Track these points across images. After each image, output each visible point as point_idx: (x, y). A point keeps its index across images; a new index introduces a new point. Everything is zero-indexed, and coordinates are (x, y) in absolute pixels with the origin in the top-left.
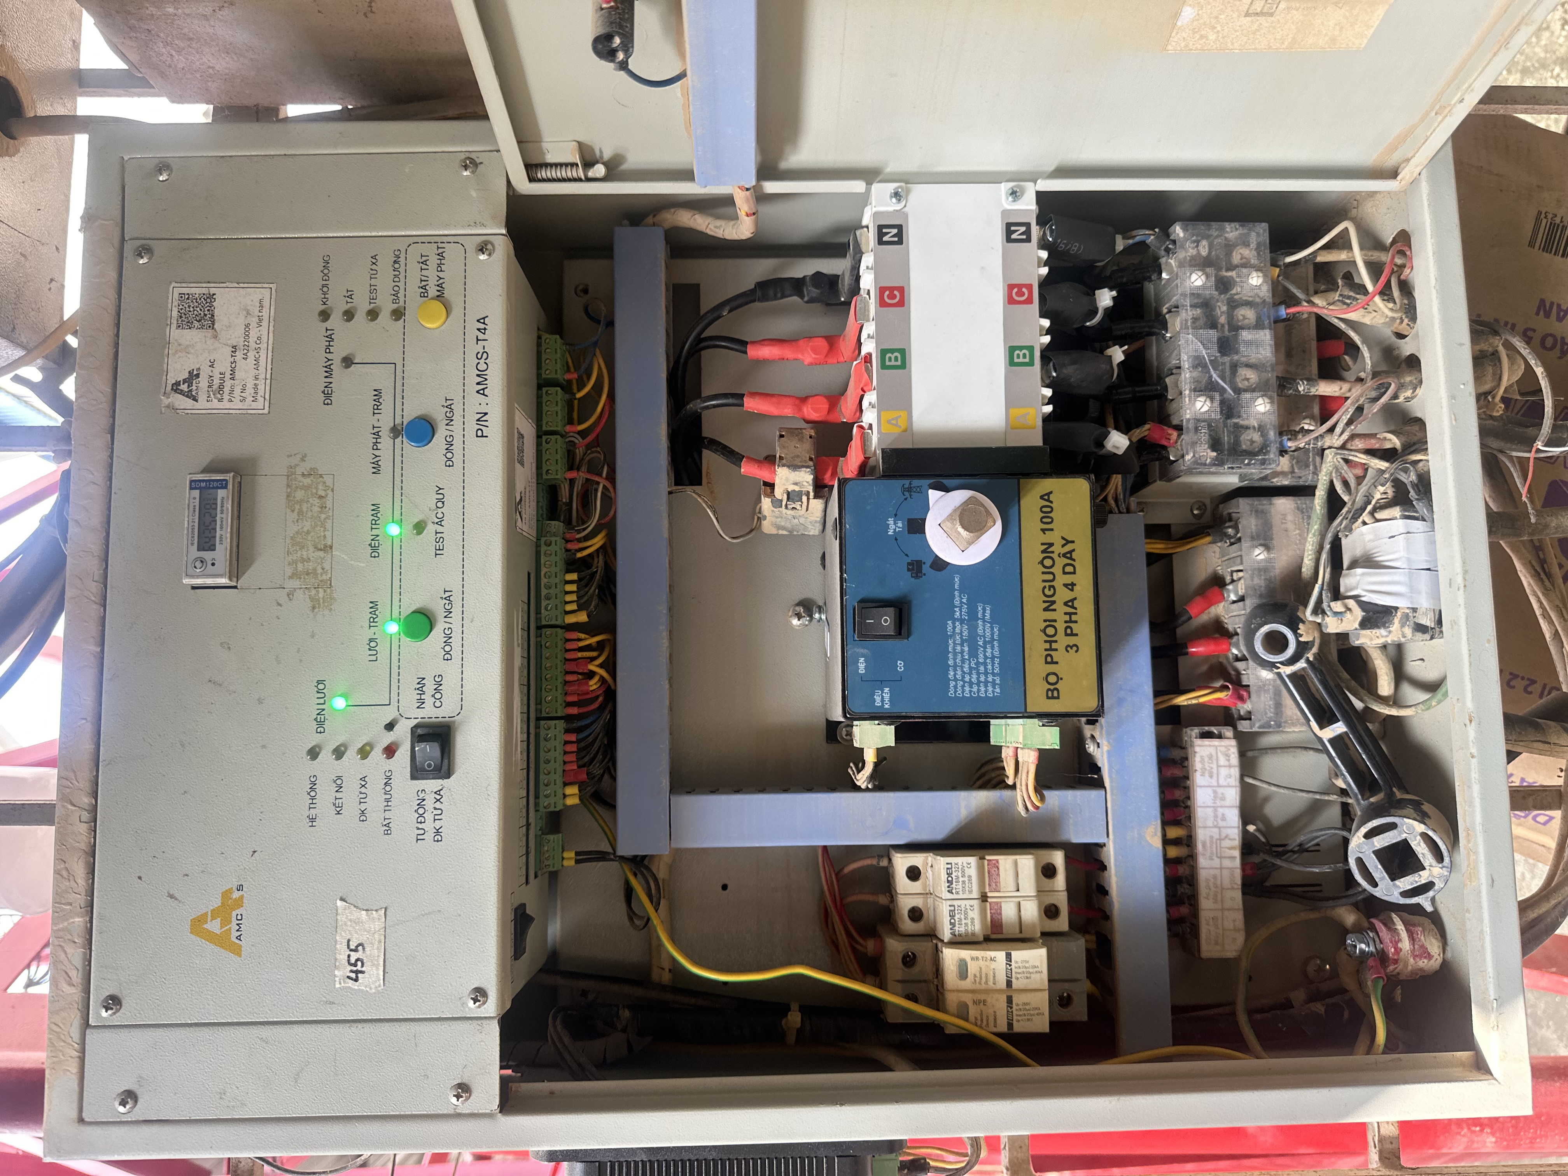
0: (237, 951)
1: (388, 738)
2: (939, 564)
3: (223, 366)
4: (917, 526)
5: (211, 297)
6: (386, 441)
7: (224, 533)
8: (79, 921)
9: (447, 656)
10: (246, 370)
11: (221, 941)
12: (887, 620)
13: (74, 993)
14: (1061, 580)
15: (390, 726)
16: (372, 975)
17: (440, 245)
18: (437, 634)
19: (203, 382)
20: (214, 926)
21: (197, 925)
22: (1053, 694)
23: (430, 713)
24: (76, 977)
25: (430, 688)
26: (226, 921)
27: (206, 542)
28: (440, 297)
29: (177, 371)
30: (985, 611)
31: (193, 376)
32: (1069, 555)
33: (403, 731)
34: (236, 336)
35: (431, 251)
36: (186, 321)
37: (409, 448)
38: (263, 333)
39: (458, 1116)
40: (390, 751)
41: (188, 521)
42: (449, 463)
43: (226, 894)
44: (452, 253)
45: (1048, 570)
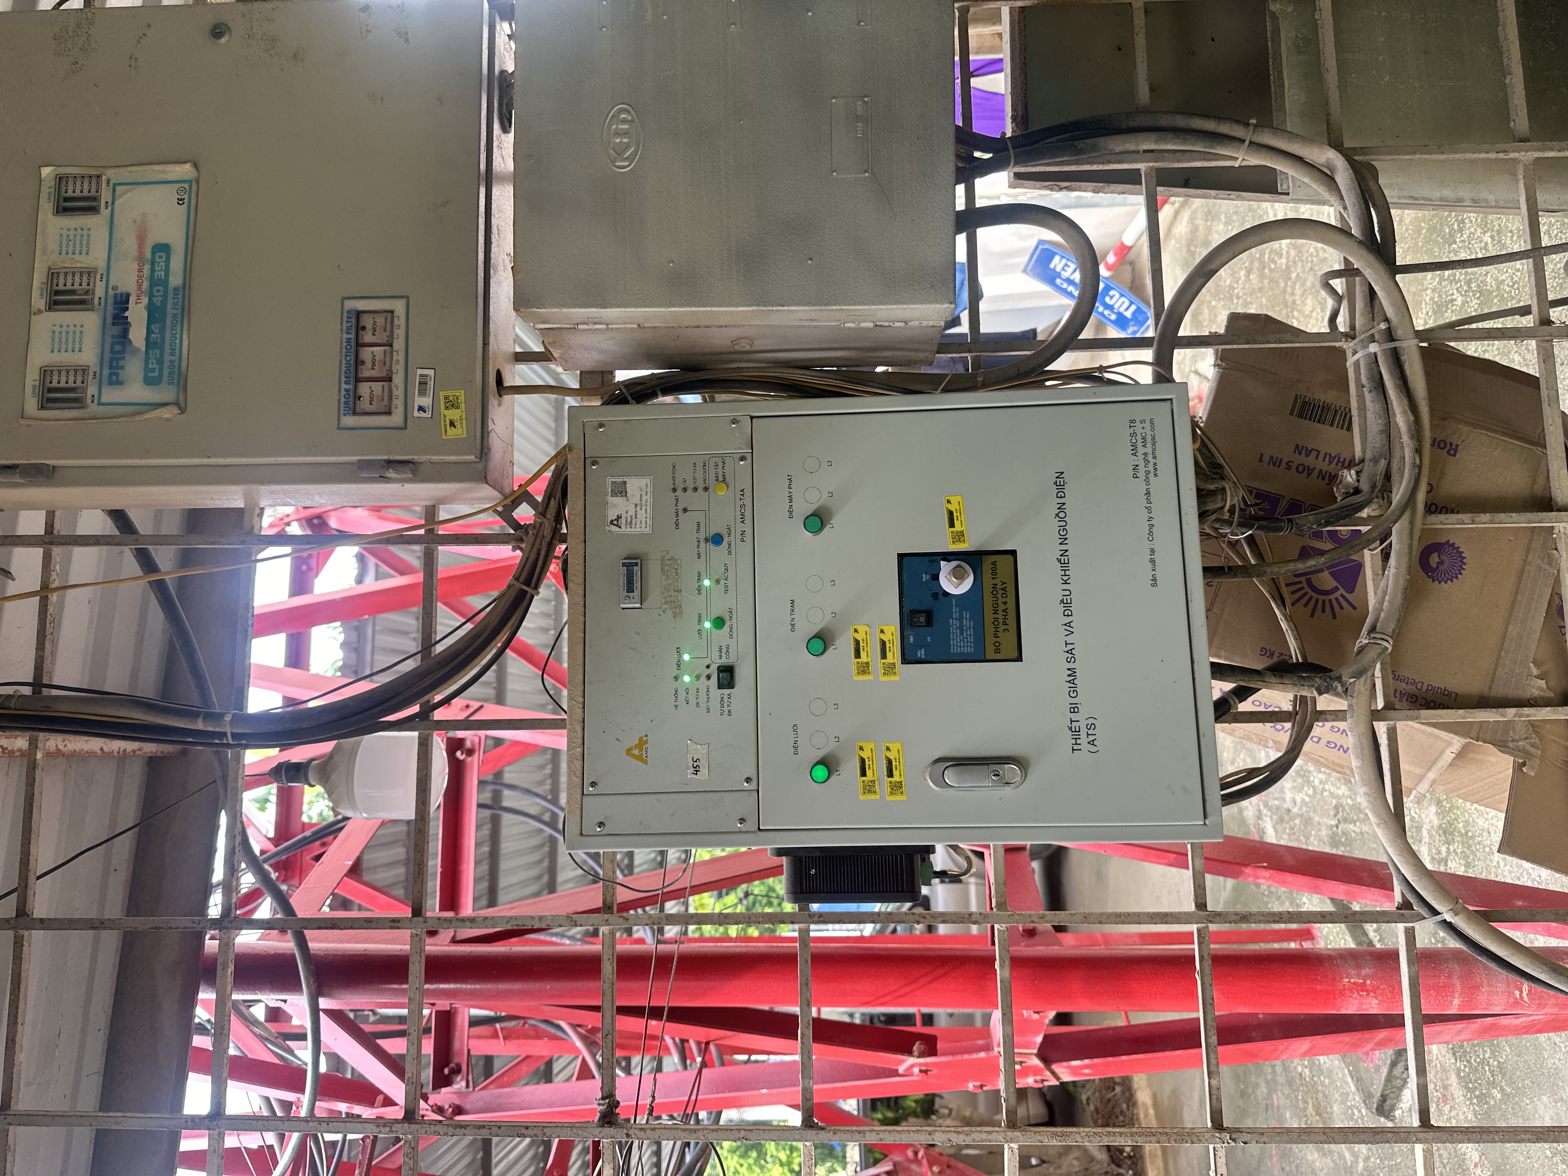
0: (645, 762)
1: (708, 672)
2: (946, 594)
3: (632, 512)
4: (936, 577)
5: (625, 482)
6: (702, 544)
7: (637, 585)
8: (579, 750)
9: (731, 637)
10: (641, 514)
11: (639, 758)
12: (922, 619)
13: (577, 781)
14: (1001, 600)
15: (708, 667)
16: (704, 771)
17: (723, 457)
18: (726, 628)
19: (623, 520)
20: (636, 752)
21: (629, 751)
22: (998, 651)
23: (724, 661)
24: (579, 774)
25: (724, 650)
26: (641, 750)
27: (630, 589)
28: (724, 481)
29: (612, 515)
30: (966, 615)
31: (619, 517)
32: (1004, 589)
33: (714, 668)
34: (637, 500)
35: (719, 461)
36: (614, 494)
37: (713, 547)
38: (648, 498)
39: (741, 832)
40: (708, 677)
41: (623, 580)
42: (730, 553)
43: (641, 739)
44: (728, 461)
45: (995, 596)
